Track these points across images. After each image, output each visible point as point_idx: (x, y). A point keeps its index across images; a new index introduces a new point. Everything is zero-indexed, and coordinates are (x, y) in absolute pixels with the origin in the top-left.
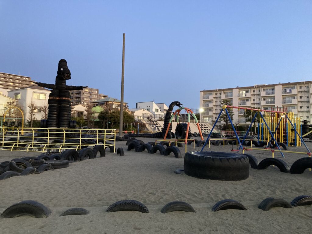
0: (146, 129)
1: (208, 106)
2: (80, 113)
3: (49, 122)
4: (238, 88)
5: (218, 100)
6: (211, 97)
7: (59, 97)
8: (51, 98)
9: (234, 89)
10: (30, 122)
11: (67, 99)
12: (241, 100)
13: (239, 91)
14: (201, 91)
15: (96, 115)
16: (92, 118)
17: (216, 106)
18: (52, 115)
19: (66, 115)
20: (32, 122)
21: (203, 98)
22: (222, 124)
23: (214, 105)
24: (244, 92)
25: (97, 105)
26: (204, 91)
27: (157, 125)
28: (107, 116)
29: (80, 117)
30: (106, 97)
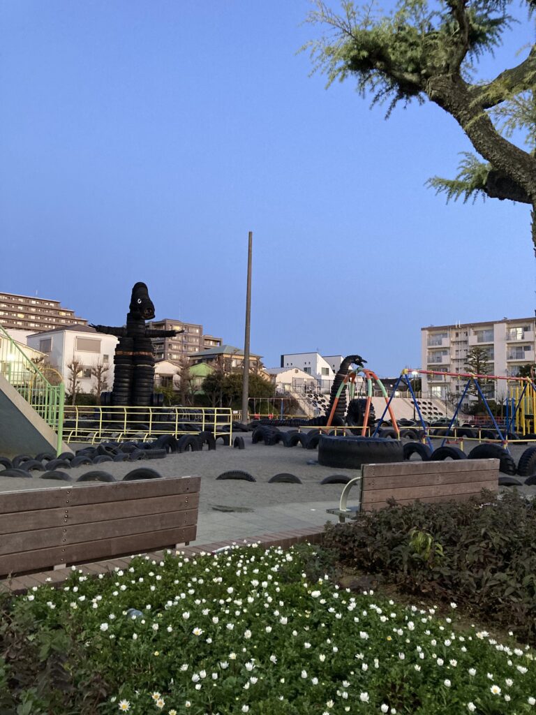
0: (299, 410)
1: (440, 361)
2: (166, 378)
3: (114, 396)
4: (505, 321)
5: (461, 347)
6: (446, 342)
7: (133, 352)
8: (120, 353)
9: (496, 322)
10: (71, 397)
11: (147, 354)
12: (512, 347)
13: (509, 329)
14: (423, 329)
15: (199, 382)
16: (190, 388)
17: (457, 360)
18: (120, 384)
19: (146, 384)
20: (74, 397)
21: (429, 344)
22: (473, 401)
23: (453, 360)
24: (520, 330)
25: (200, 361)
26: (430, 329)
27: (323, 403)
28: (220, 385)
29: (166, 386)
30: (218, 341)
